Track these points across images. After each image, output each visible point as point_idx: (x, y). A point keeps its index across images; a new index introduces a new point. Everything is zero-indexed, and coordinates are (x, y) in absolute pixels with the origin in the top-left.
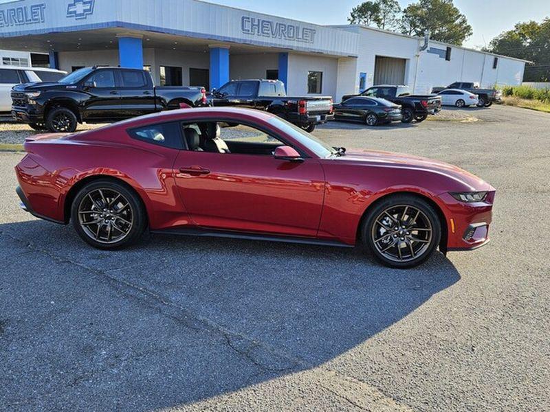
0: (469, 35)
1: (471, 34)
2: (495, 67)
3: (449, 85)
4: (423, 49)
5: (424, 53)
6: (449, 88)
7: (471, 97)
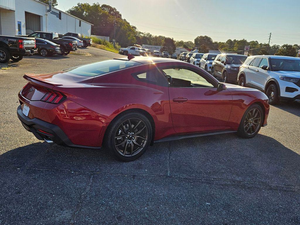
0: (56, 5)
1: (57, 5)
2: (80, 26)
3: (66, 33)
4: (49, 11)
5: (49, 13)
6: (65, 35)
7: (80, 42)
